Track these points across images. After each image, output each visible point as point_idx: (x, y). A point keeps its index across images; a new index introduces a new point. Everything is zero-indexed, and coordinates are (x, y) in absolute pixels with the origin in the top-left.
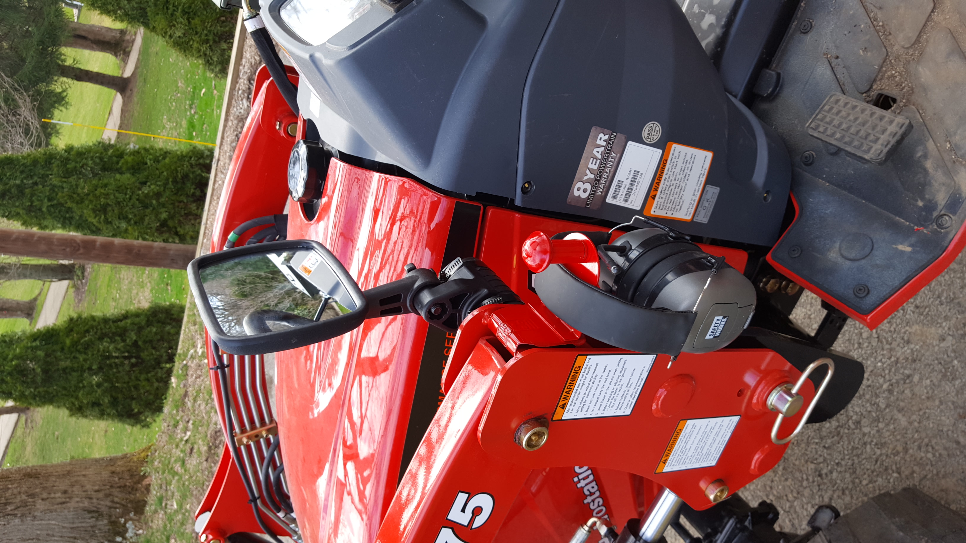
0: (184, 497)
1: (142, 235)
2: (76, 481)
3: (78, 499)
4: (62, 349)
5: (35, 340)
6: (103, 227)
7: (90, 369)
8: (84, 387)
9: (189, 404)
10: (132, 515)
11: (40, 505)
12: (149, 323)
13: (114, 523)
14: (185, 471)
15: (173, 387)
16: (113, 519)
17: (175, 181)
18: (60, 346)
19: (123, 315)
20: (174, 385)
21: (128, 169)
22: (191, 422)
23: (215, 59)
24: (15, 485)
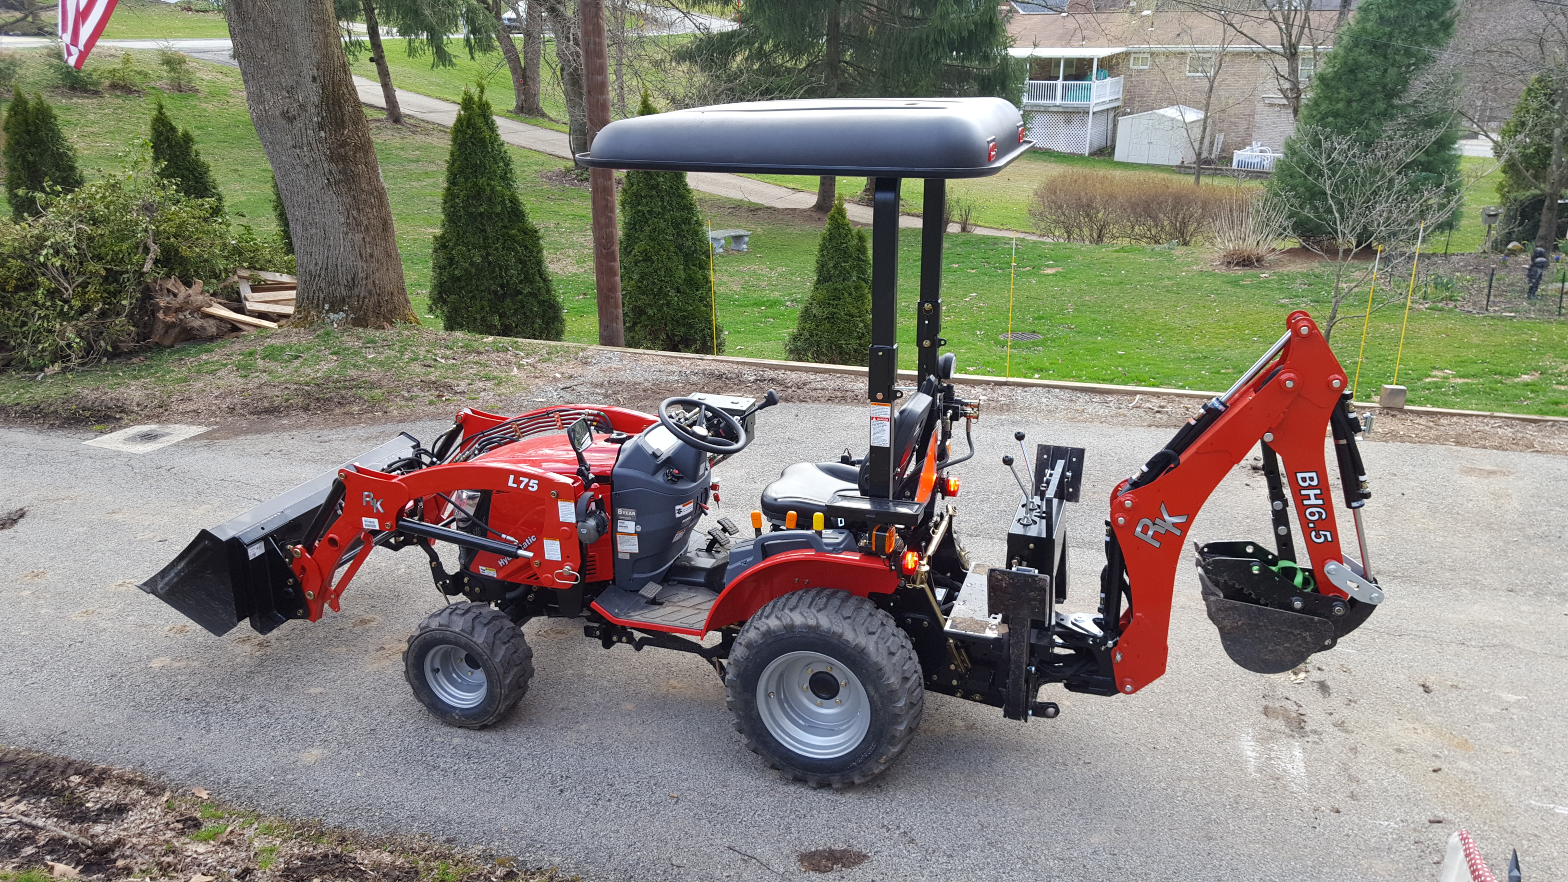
0: (381, 364)
1: (627, 294)
2: (382, 264)
3: (365, 268)
4: (506, 227)
5: (511, 202)
6: (631, 258)
7: (488, 254)
8: (469, 251)
9: (470, 358)
10: (352, 316)
11: (358, 237)
12: (541, 303)
13: (343, 300)
14: (407, 362)
15: (483, 338)
16: (347, 299)
17: (684, 317)
18: (509, 225)
19: (546, 278)
20: (485, 340)
21: (689, 275)
22: (454, 361)
23: (799, 344)
24: (376, 214)
